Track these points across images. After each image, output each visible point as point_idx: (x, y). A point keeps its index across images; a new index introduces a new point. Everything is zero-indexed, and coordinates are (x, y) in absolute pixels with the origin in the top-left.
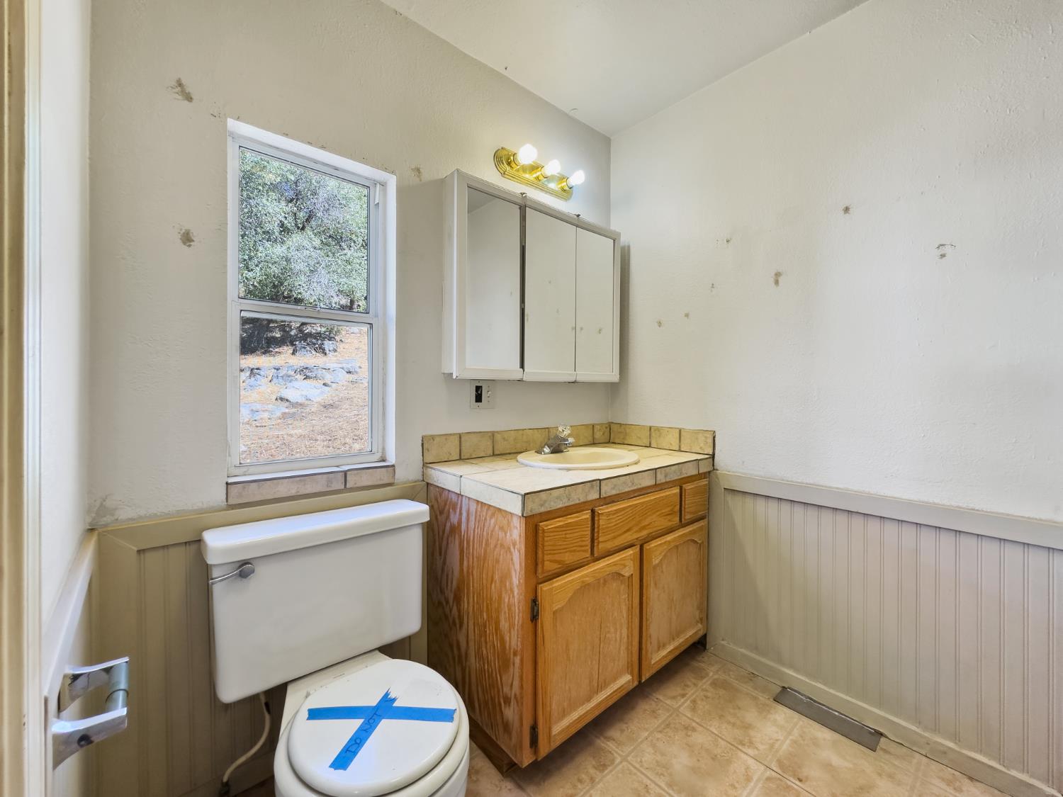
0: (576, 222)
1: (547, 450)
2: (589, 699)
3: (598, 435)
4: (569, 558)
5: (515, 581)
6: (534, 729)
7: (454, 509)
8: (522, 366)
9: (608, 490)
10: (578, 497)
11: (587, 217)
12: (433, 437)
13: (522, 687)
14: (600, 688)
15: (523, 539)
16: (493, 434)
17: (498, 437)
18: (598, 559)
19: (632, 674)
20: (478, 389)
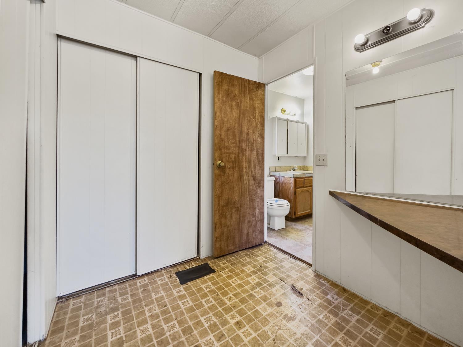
0: (298, 122)
1: (292, 170)
2: (303, 212)
3: (301, 168)
4: (300, 186)
5: (292, 188)
6: (295, 212)
7: (278, 179)
8: (287, 153)
9: (306, 176)
10: (302, 176)
11: (300, 121)
12: (271, 167)
13: (293, 205)
14: (305, 211)
15: (293, 182)
16: (281, 167)
17: (282, 168)
18: (305, 187)
19: (310, 210)
20: (278, 158)
